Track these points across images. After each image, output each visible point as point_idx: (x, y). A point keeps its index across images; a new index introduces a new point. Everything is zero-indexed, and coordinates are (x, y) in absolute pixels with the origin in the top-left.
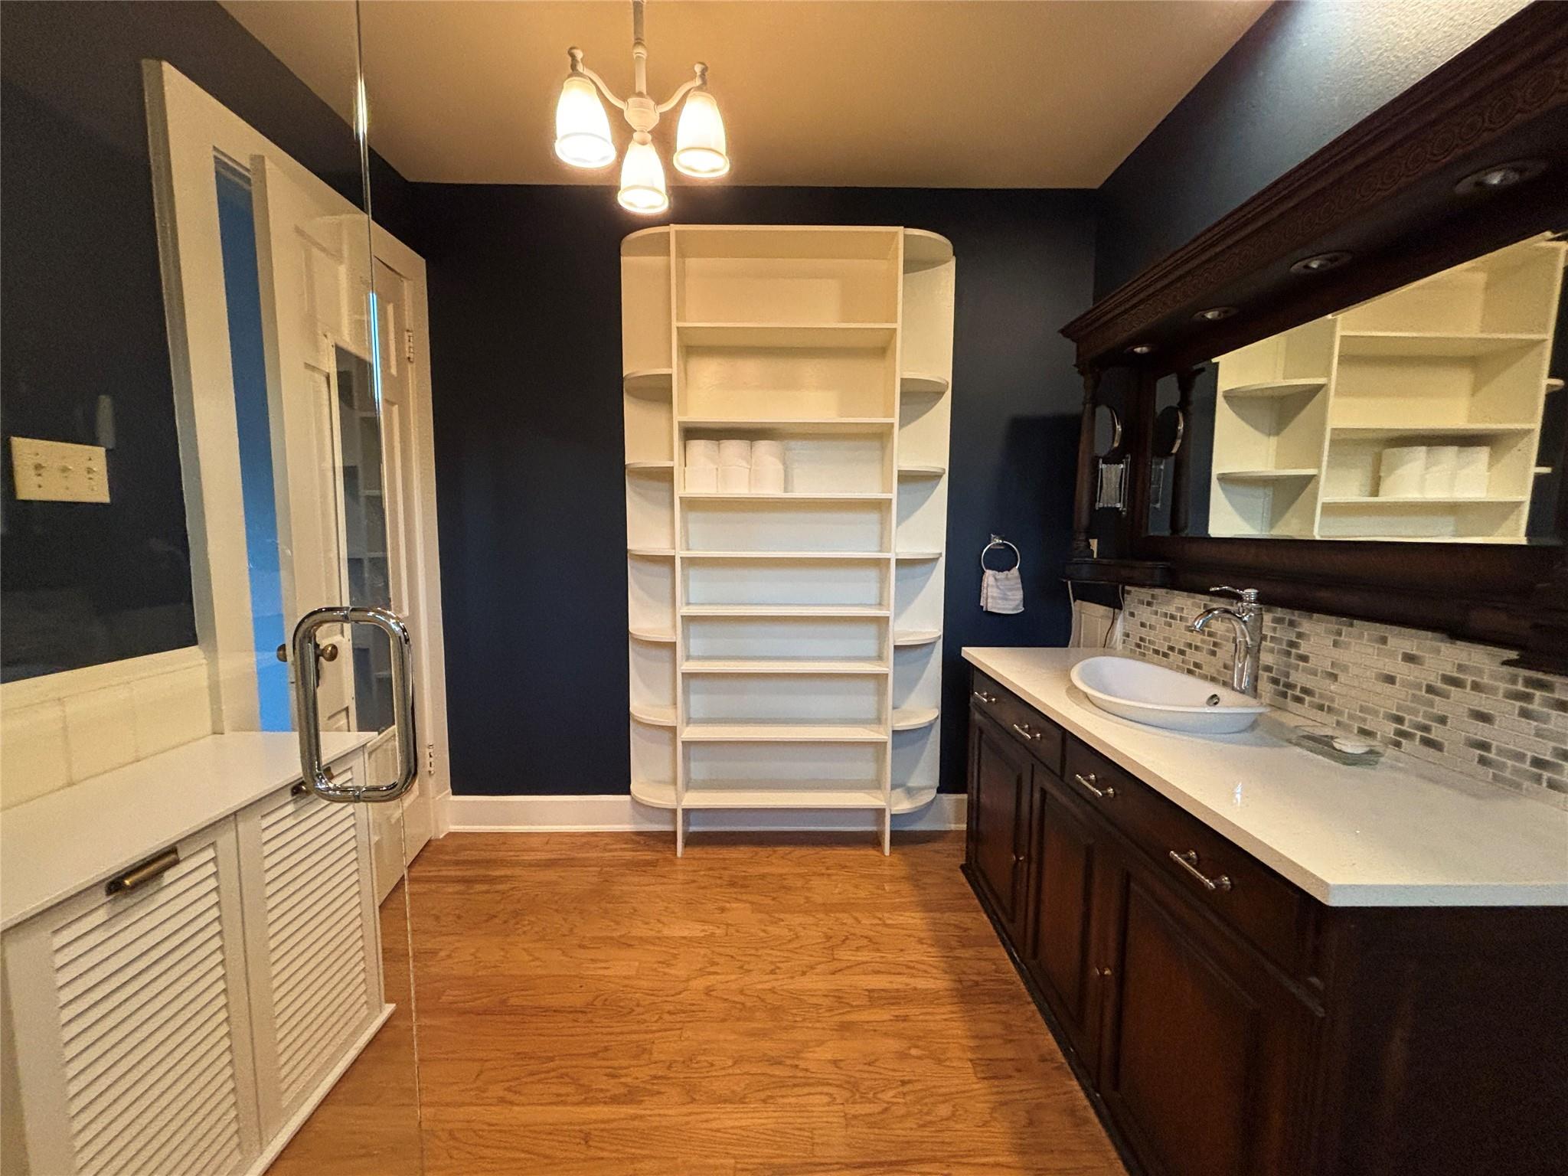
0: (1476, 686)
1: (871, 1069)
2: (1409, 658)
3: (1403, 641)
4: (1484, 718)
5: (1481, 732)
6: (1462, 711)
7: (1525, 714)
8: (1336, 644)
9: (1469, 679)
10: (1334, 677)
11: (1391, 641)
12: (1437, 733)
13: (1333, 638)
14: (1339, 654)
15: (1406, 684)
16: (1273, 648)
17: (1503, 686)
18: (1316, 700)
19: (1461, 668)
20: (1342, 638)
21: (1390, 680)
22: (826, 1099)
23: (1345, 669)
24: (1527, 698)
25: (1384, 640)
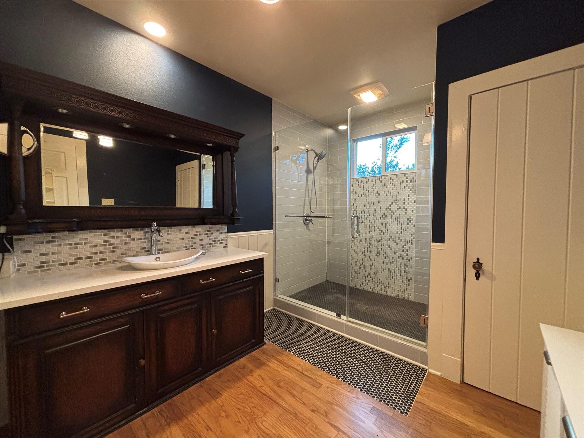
0: (200, 235)
1: (241, 421)
2: (187, 233)
3: (185, 229)
4: (202, 240)
5: (201, 243)
6: (198, 240)
7: (208, 237)
8: (168, 234)
9: (198, 234)
10: (168, 243)
11: (183, 230)
12: (194, 246)
13: (167, 233)
14: (169, 237)
15: (186, 239)
16: (146, 241)
17: (204, 233)
18: (164, 251)
19: (197, 232)
20: (170, 232)
21: (183, 239)
22: (264, 423)
23: (171, 240)
24: (207, 234)
25: (181, 230)
